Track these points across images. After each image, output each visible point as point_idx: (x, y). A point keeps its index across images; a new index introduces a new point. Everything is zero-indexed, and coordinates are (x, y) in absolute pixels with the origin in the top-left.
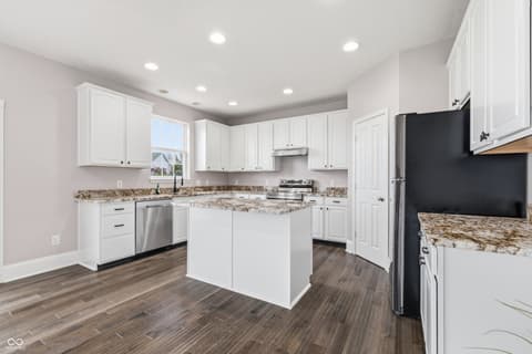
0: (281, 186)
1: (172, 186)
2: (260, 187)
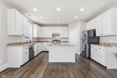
0: (53, 41)
2: (47, 41)
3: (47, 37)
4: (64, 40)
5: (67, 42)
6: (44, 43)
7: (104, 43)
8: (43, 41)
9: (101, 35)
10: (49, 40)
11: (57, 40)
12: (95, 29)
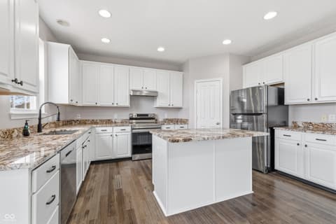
0: (131, 119)
1: (37, 123)
2: (109, 120)
3: (109, 104)
4: (167, 116)
5: (184, 122)
6: (99, 129)
7: (305, 123)
8: (91, 118)
9: (308, 100)
10: (116, 117)
11: (147, 115)
12: (283, 84)
